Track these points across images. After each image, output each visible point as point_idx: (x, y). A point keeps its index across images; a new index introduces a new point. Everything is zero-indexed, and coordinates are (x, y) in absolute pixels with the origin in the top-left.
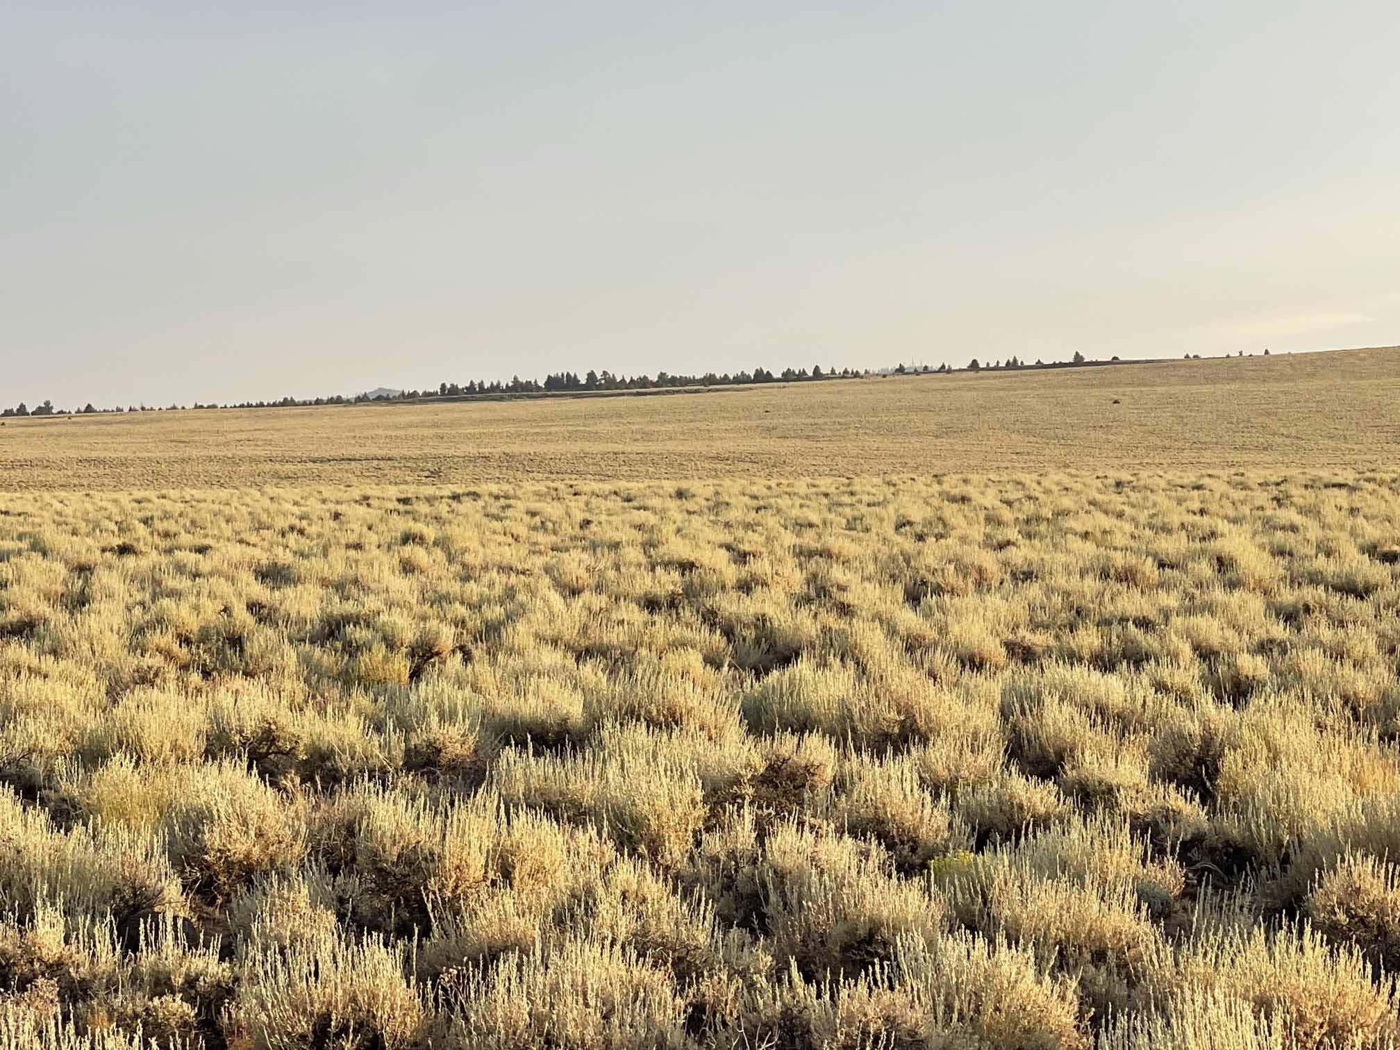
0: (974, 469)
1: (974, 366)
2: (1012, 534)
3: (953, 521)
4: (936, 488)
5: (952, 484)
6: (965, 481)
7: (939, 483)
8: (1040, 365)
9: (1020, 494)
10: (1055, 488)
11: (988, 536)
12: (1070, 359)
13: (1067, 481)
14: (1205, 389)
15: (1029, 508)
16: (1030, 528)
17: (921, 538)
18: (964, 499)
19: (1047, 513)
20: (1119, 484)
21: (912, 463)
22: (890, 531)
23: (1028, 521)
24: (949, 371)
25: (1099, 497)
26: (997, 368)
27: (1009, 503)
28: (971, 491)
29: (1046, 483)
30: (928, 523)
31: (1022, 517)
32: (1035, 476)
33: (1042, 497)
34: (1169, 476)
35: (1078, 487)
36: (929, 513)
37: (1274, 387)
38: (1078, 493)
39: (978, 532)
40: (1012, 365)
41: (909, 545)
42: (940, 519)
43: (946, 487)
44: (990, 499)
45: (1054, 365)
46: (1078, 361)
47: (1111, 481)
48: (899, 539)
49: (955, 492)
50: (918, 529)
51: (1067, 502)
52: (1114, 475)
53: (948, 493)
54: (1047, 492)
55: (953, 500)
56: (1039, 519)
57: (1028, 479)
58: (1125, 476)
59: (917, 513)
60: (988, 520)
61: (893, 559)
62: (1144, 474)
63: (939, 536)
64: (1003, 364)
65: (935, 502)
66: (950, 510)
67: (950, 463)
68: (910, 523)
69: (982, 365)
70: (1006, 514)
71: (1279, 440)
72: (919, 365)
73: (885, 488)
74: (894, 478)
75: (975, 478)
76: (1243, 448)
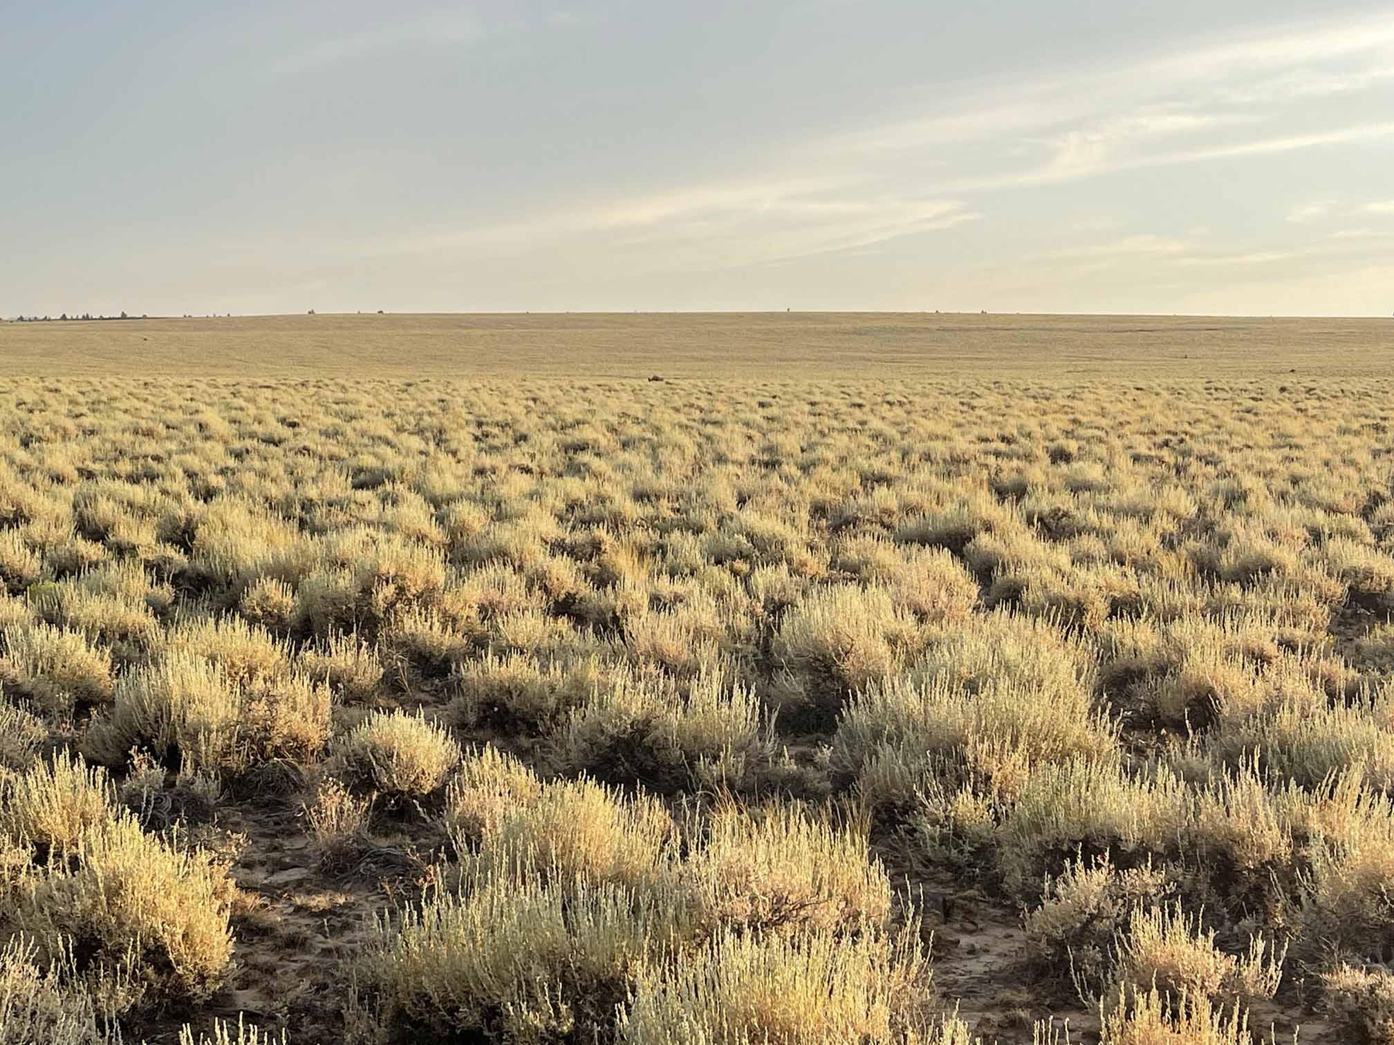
0: (64, 375)
1: (64, 318)
2: (84, 410)
3: (50, 402)
4: (41, 384)
5: (51, 383)
6: (58, 381)
7: (43, 381)
8: (102, 318)
9: (89, 388)
10: (110, 386)
11: (70, 411)
12: (119, 315)
13: (116, 382)
14: (194, 334)
15: (94, 396)
16: (94, 407)
17: (31, 411)
18: (57, 390)
19: (104, 398)
20: (146, 384)
21: (28, 370)
22: (12, 406)
23: (93, 403)
24: (49, 320)
25: (135, 391)
26: (77, 319)
27: (83, 393)
28: (60, 386)
29: (105, 383)
30: (36, 403)
31: (90, 400)
32: (98, 379)
33: (102, 390)
34: (174, 380)
35: (123, 385)
36: (36, 398)
37: (232, 334)
38: (123, 388)
39: (64, 409)
40: (86, 318)
41: (24, 415)
42: (43, 401)
43: (47, 384)
44: (72, 391)
45: (110, 319)
46: (124, 317)
47: (141, 382)
48: (18, 412)
49: (51, 387)
50: (29, 406)
51: (116, 393)
52: (143, 379)
53: (47, 387)
54: (105, 387)
55: (51, 391)
56: (99, 402)
57: (95, 380)
58: (149, 380)
59: (29, 398)
60: (71, 402)
61: (14, 423)
62: (160, 379)
63: (41, 411)
64: (80, 317)
65: (40, 392)
66: (48, 396)
67: (50, 371)
68: (25, 403)
69: (69, 317)
70: (81, 399)
71: (236, 362)
72: (32, 316)
73: (11, 384)
74: (17, 378)
75: (63, 379)
76: (216, 366)
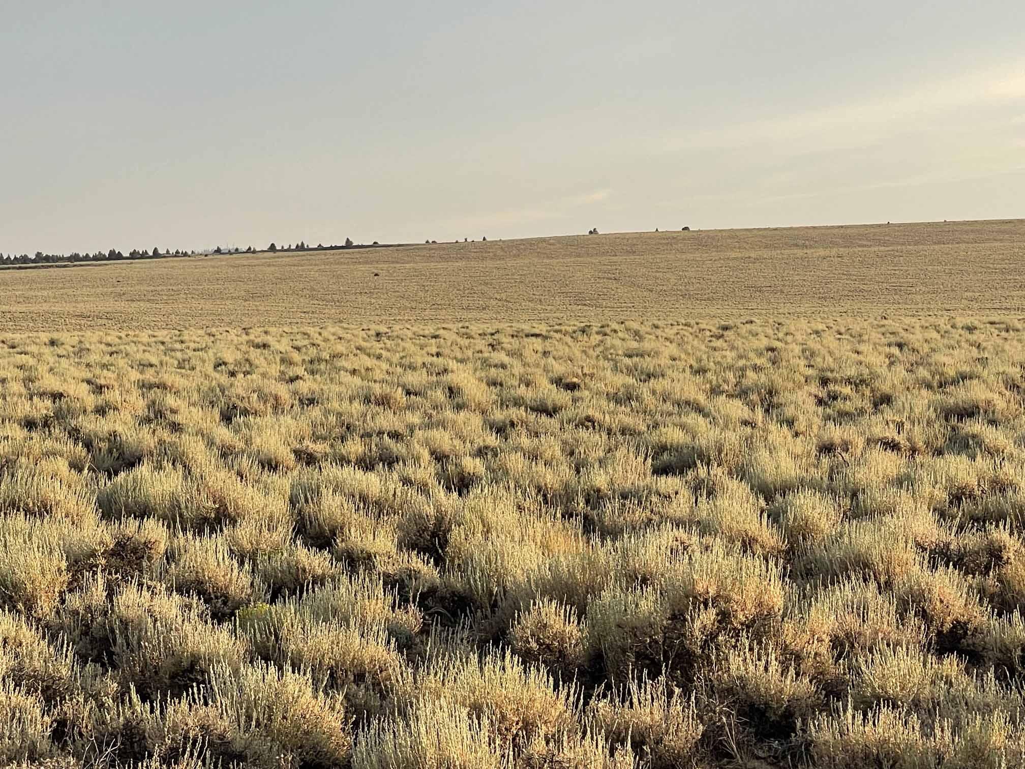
0: (273, 324)
1: (272, 248)
2: (300, 371)
3: (257, 362)
4: (245, 337)
5: (256, 335)
6: (266, 332)
7: (247, 334)
8: (320, 248)
9: (306, 342)
10: (332, 338)
11: (282, 373)
13: (341, 333)
14: (443, 265)
15: (313, 352)
16: (312, 366)
17: (233, 374)
18: (265, 346)
19: (325, 355)
20: (378, 334)
21: (226, 319)
22: (210, 369)
23: (311, 362)
24: (254, 252)
25: (364, 344)
26: (289, 250)
27: (298, 349)
28: (269, 339)
29: (325, 334)
30: (238, 363)
31: (307, 358)
32: (318, 329)
33: (322, 344)
34: (414, 329)
35: (349, 336)
36: (239, 356)
37: (490, 264)
38: (349, 341)
39: (275, 370)
40: (301, 248)
41: (224, 379)
42: (247, 360)
43: (252, 337)
44: (284, 346)
45: (331, 248)
46: (349, 245)
47: (372, 332)
48: (217, 375)
49: (258, 340)
50: (231, 367)
51: (340, 348)
52: (375, 328)
53: (253, 341)
54: (326, 340)
55: (257, 346)
56: (320, 360)
57: (311, 330)
58: (383, 329)
59: (230, 356)
60: (283, 361)
61: (212, 390)
62: (397, 327)
63: (246, 373)
64: (293, 247)
65: (244, 348)
66: (254, 354)
67: (255, 320)
68: (225, 364)
69: (278, 248)
70: (296, 357)
71: (494, 302)
72: (232, 247)
73: (206, 337)
74: (214, 330)
75: (272, 330)
76: (468, 308)
